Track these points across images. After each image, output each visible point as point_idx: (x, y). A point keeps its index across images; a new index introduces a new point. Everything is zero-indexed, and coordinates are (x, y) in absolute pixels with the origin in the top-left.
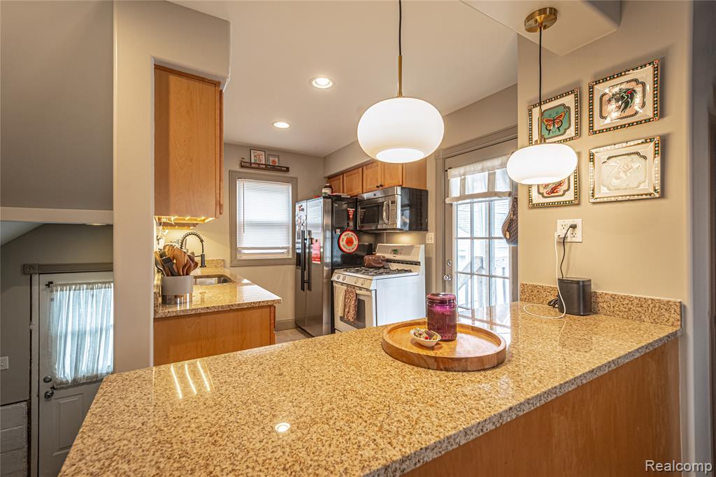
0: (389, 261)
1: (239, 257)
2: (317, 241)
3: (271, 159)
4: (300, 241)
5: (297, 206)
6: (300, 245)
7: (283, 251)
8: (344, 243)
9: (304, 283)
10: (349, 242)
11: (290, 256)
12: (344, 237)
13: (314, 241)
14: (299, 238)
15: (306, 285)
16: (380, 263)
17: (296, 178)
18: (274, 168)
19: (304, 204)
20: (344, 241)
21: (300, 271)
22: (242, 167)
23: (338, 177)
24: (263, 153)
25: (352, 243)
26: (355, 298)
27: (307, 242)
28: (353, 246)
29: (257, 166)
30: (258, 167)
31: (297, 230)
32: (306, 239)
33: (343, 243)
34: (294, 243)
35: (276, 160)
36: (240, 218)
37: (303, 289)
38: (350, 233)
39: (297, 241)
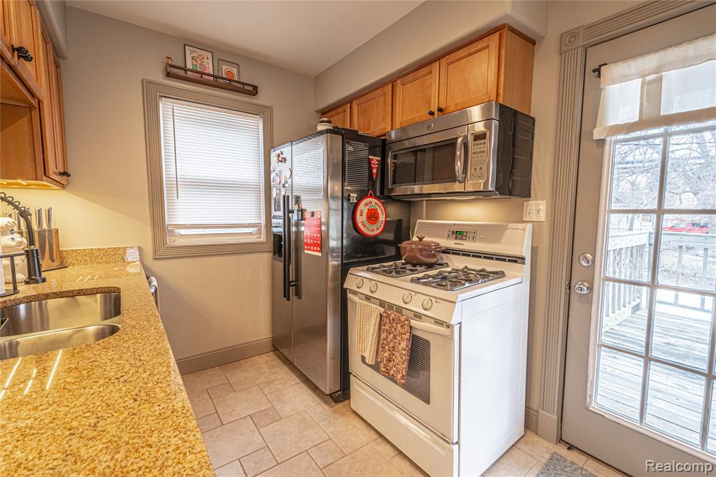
0: (447, 251)
1: (170, 241)
2: (313, 214)
3: (224, 67)
4: (281, 213)
5: (274, 155)
6: (281, 221)
7: (250, 230)
8: (364, 218)
9: (289, 285)
10: (372, 216)
11: (263, 239)
12: (363, 208)
13: (307, 215)
14: (277, 209)
15: (292, 290)
16: (434, 256)
17: (270, 108)
18: (230, 85)
19: (286, 150)
20: (365, 215)
21: (281, 265)
22: (168, 75)
23: (340, 110)
24: (209, 55)
25: (377, 218)
26: (407, 336)
27: (294, 217)
28: (379, 224)
29: (197, 76)
30: (200, 79)
31: (274, 195)
32: (293, 212)
33: (361, 219)
34: (269, 217)
35: (235, 70)
36: (168, 171)
37: (287, 295)
38: (374, 201)
39: (274, 213)
